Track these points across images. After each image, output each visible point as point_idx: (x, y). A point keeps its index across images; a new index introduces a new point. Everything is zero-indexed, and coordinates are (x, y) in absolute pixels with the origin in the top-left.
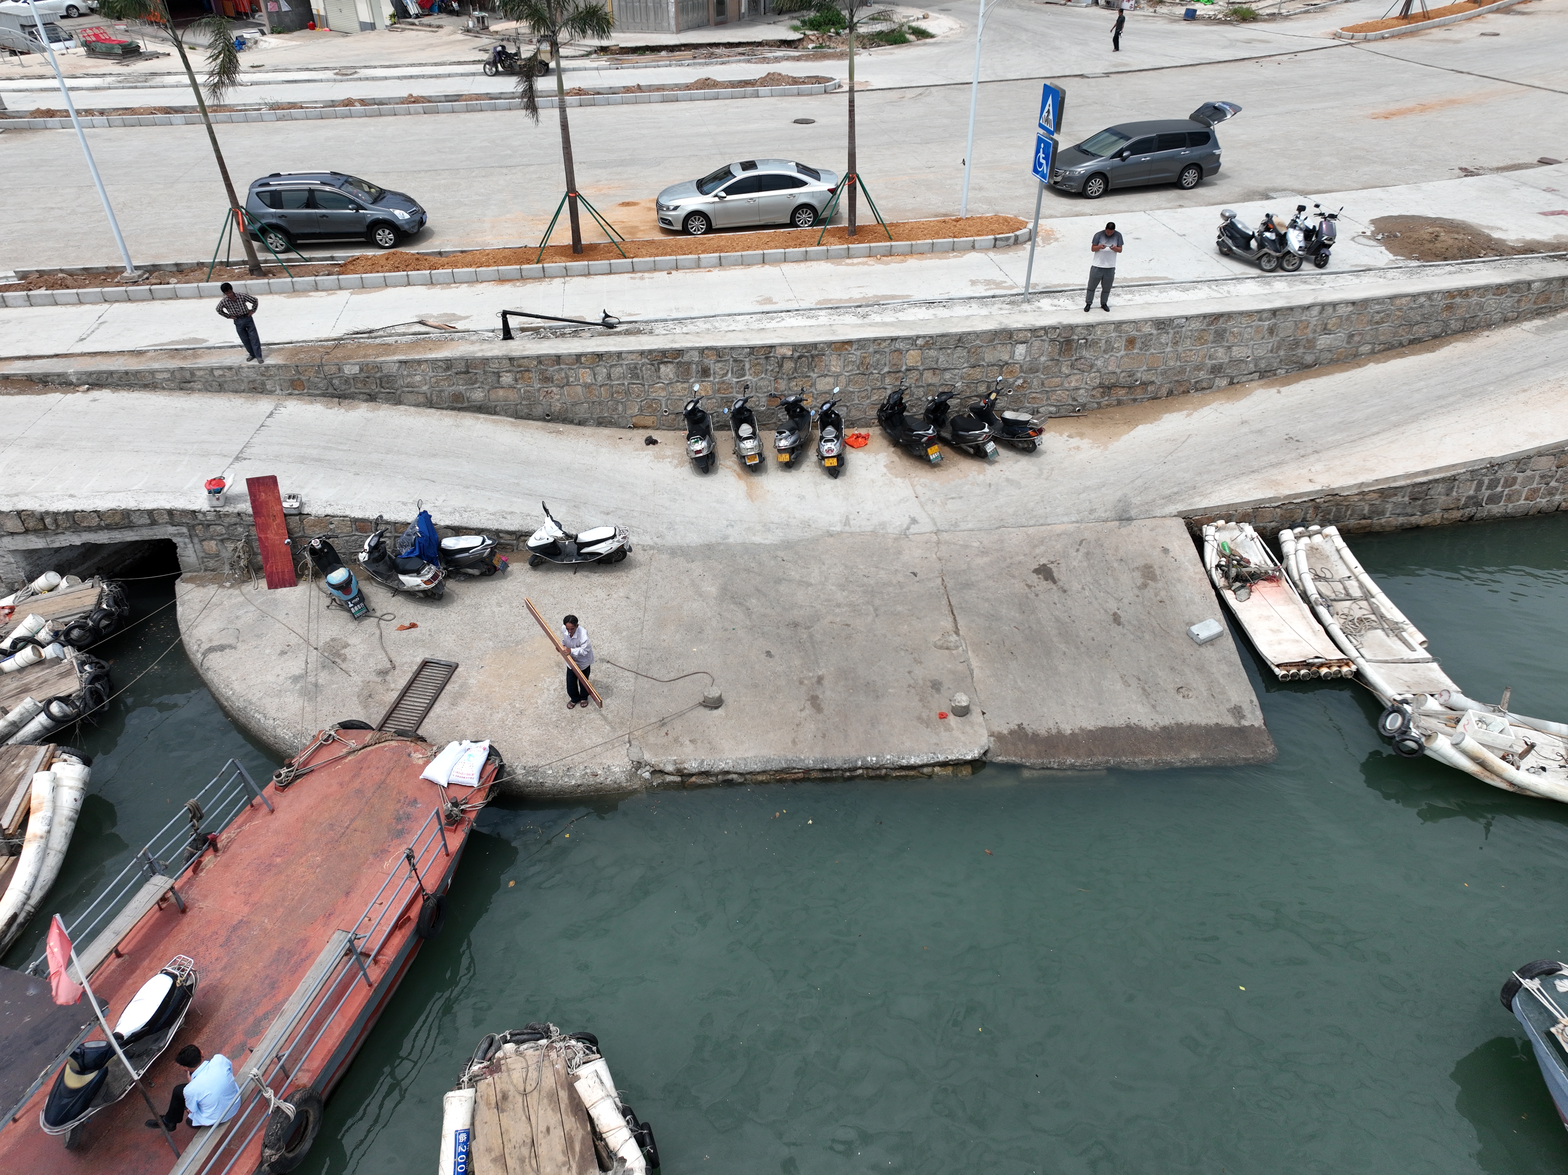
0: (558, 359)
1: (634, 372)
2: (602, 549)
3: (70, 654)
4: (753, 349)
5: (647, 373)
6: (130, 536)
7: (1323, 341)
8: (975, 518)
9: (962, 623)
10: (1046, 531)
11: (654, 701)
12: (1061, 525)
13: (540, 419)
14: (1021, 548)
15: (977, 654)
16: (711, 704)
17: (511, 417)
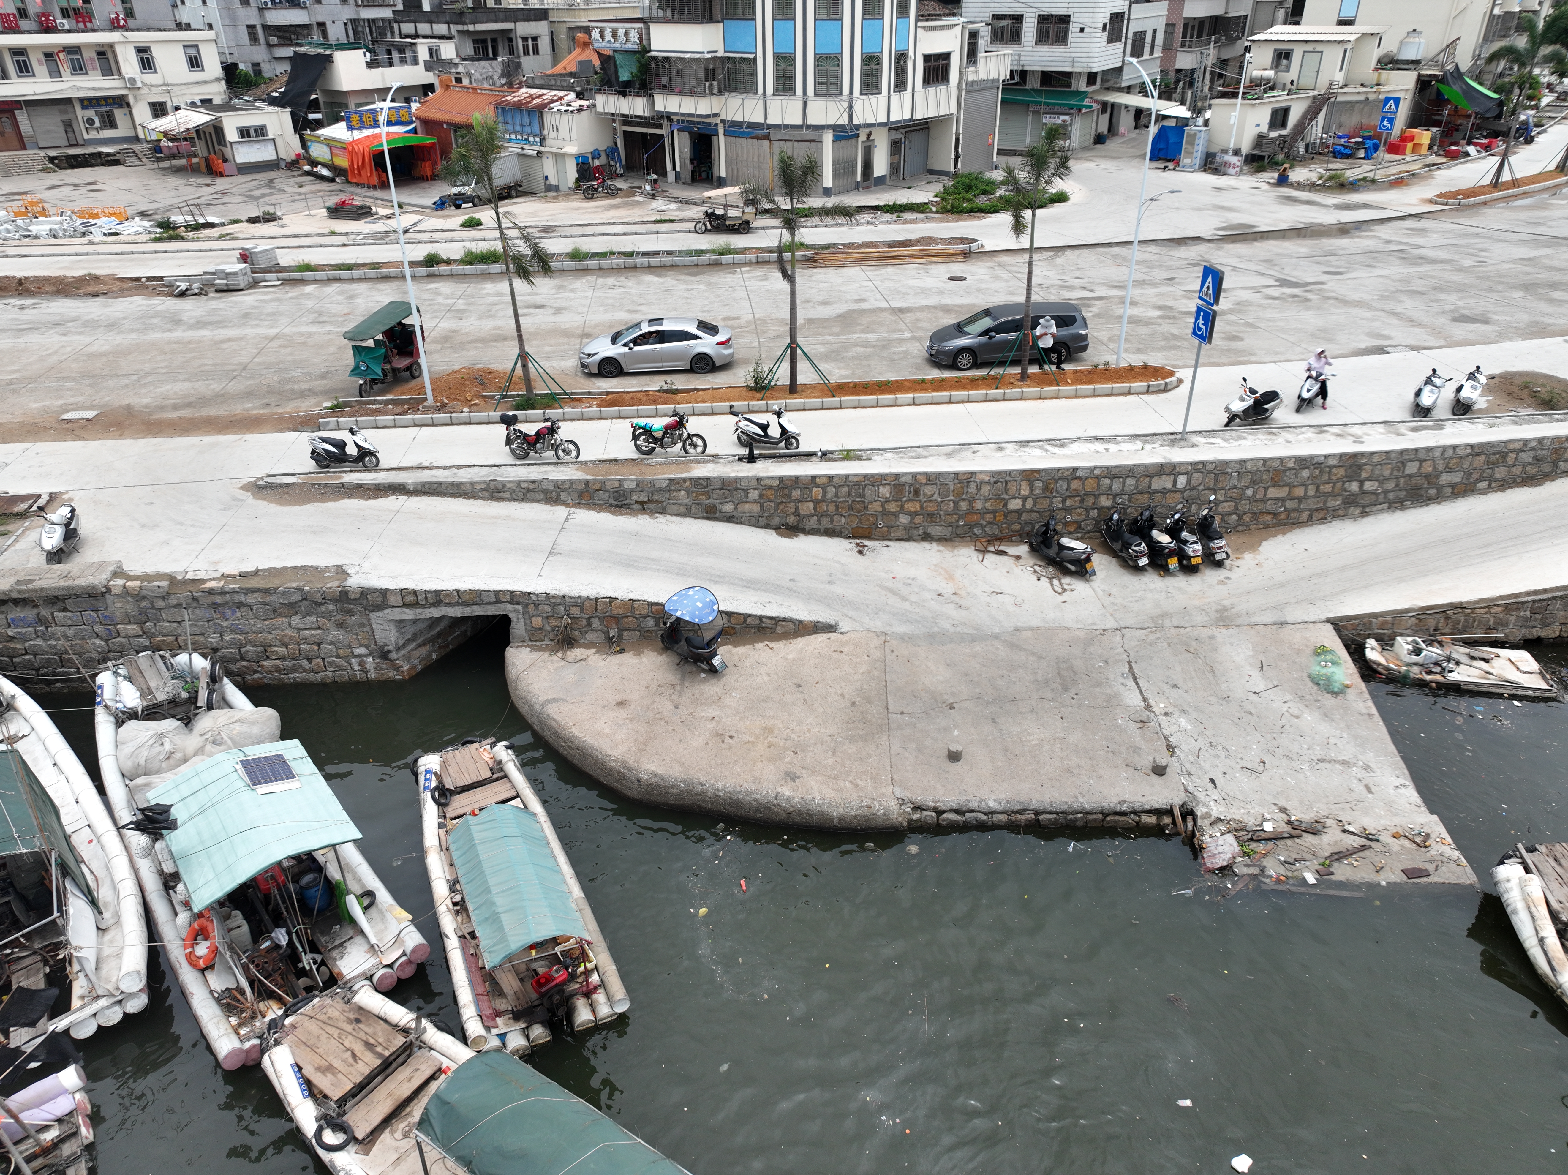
0: (796, 479)
1: (857, 491)
4: (957, 475)
5: (868, 492)
7: (1445, 478)
8: (1152, 618)
9: (1152, 702)
10: (1214, 631)
11: (907, 754)
12: (1226, 626)
13: (777, 529)
14: (1194, 643)
15: (1168, 727)
16: (954, 757)
17: (753, 526)
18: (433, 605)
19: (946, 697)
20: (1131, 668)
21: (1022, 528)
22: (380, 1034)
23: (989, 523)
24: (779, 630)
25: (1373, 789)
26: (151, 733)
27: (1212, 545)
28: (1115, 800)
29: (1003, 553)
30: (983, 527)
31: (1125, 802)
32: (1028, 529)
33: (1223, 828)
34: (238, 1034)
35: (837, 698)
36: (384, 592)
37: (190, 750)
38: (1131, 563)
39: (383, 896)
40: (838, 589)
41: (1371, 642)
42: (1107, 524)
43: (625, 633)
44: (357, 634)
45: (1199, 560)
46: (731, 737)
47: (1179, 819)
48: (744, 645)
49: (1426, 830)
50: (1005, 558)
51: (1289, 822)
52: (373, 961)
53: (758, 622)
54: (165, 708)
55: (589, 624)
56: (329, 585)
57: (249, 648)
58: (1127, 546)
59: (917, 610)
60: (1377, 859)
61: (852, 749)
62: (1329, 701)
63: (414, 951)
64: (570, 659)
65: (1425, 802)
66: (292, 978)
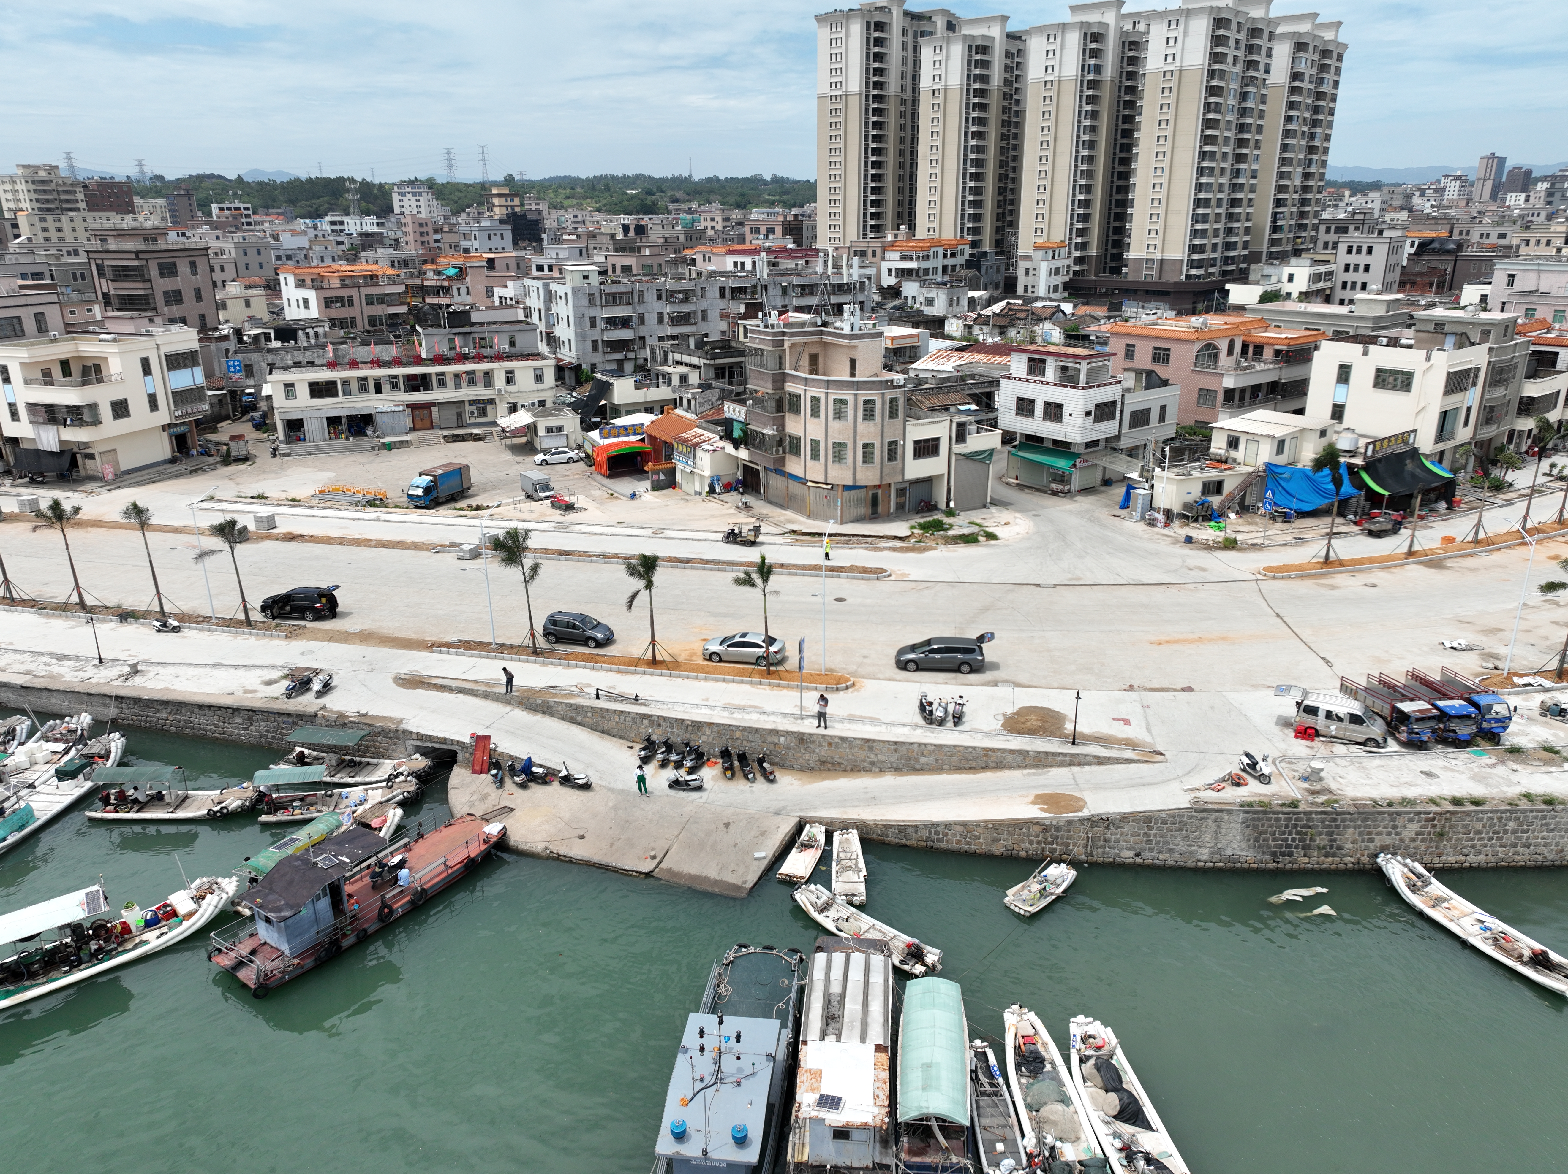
0: (608, 710)
1: (634, 720)
2: (580, 782)
3: (414, 780)
4: (677, 719)
5: (638, 721)
6: (445, 747)
7: (923, 760)
16: (581, 837)
18: (429, 741)
20: (690, 819)
31: (629, 867)
36: (411, 733)
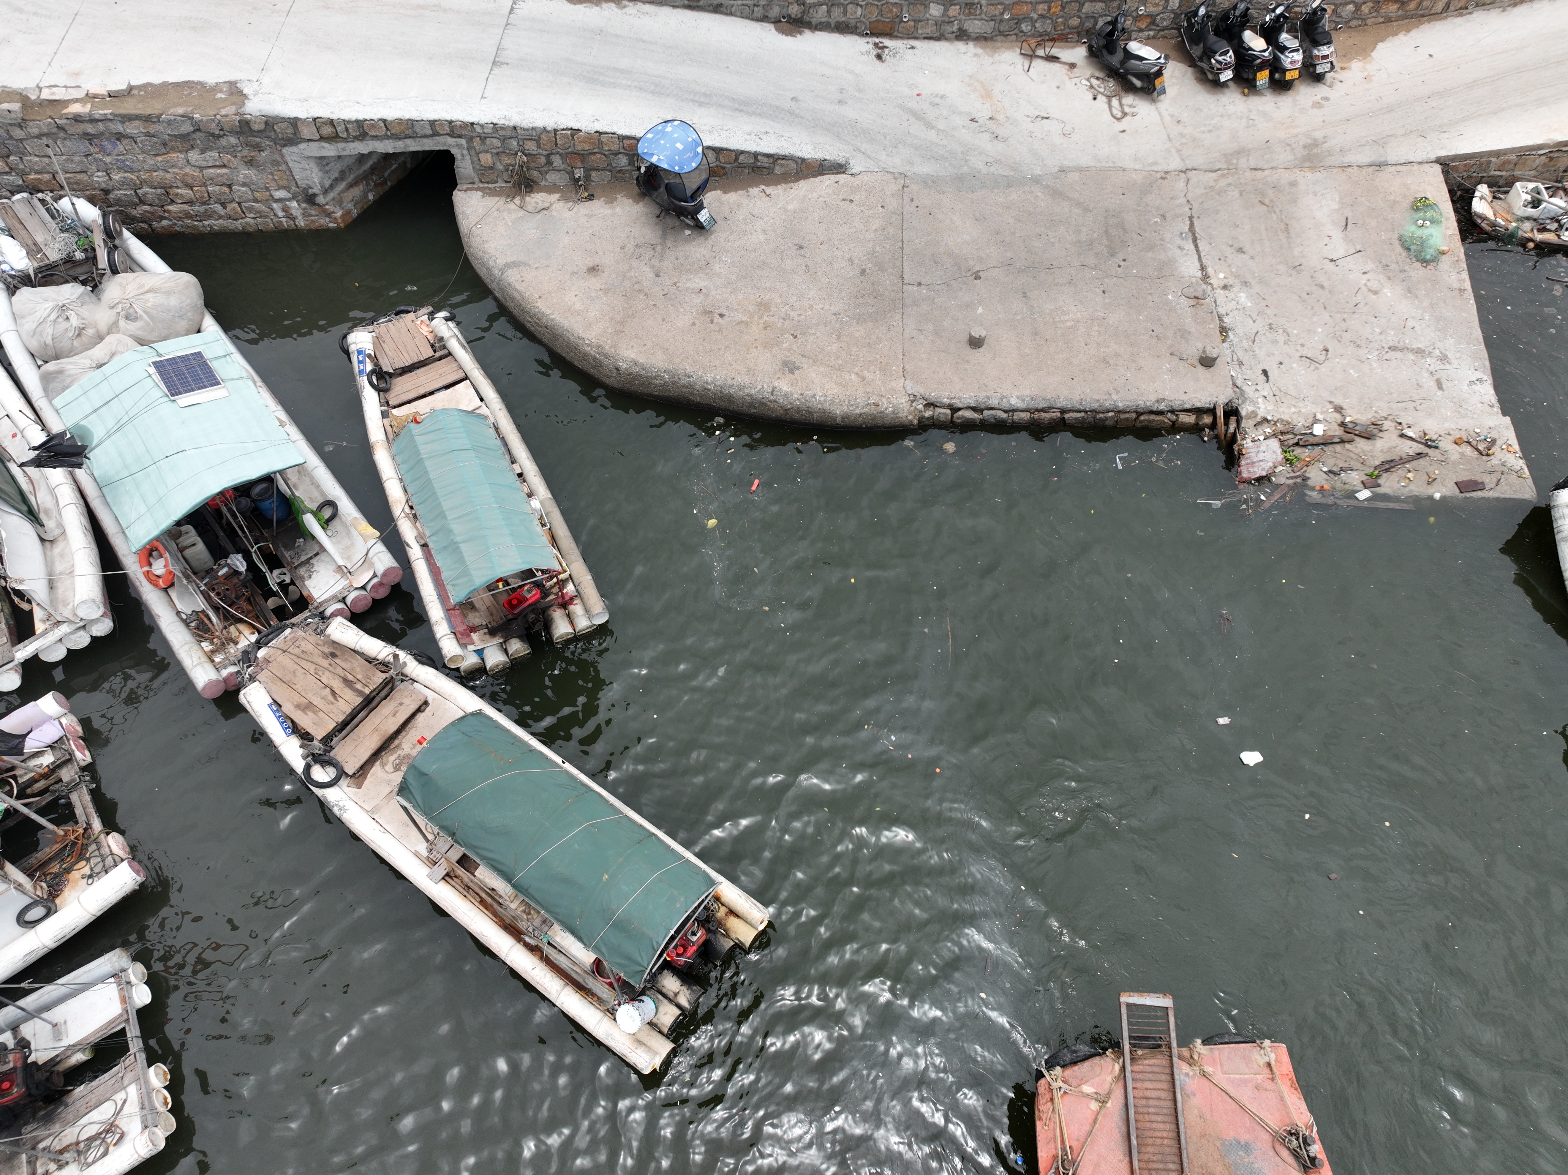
6: (413, 146)
8: (1225, 155)
9: (1210, 271)
10: (1298, 175)
11: (922, 338)
12: (1313, 168)
13: (776, 22)
14: (1270, 192)
15: (1225, 303)
16: (976, 343)
17: (747, 18)
18: (356, 138)
19: (971, 263)
20: (1192, 225)
21: (1082, 24)
22: (358, 670)
23: (1042, 16)
24: (778, 170)
25: (1445, 385)
26: (51, 305)
27: (1316, 52)
28: (1153, 398)
29: (1054, 59)
30: (1033, 22)
31: (1164, 400)
32: (1088, 24)
33: (1268, 430)
34: (212, 661)
35: (844, 264)
36: (294, 122)
37: (103, 326)
38: (1210, 76)
39: (347, 507)
40: (850, 112)
41: (1483, 189)
42: (1189, 20)
43: (593, 174)
44: (272, 174)
45: (1296, 74)
46: (721, 315)
47: (1221, 419)
48: (736, 190)
49: (1494, 435)
50: (1055, 66)
51: (1342, 424)
52: (343, 583)
53: (752, 161)
54: (62, 268)
55: (549, 163)
56: (223, 112)
57: (146, 189)
58: (1209, 53)
59: (945, 142)
60: (1430, 469)
61: (859, 331)
62: (1417, 271)
63: (385, 574)
64: (530, 208)
65: (1499, 401)
66: (260, 600)
